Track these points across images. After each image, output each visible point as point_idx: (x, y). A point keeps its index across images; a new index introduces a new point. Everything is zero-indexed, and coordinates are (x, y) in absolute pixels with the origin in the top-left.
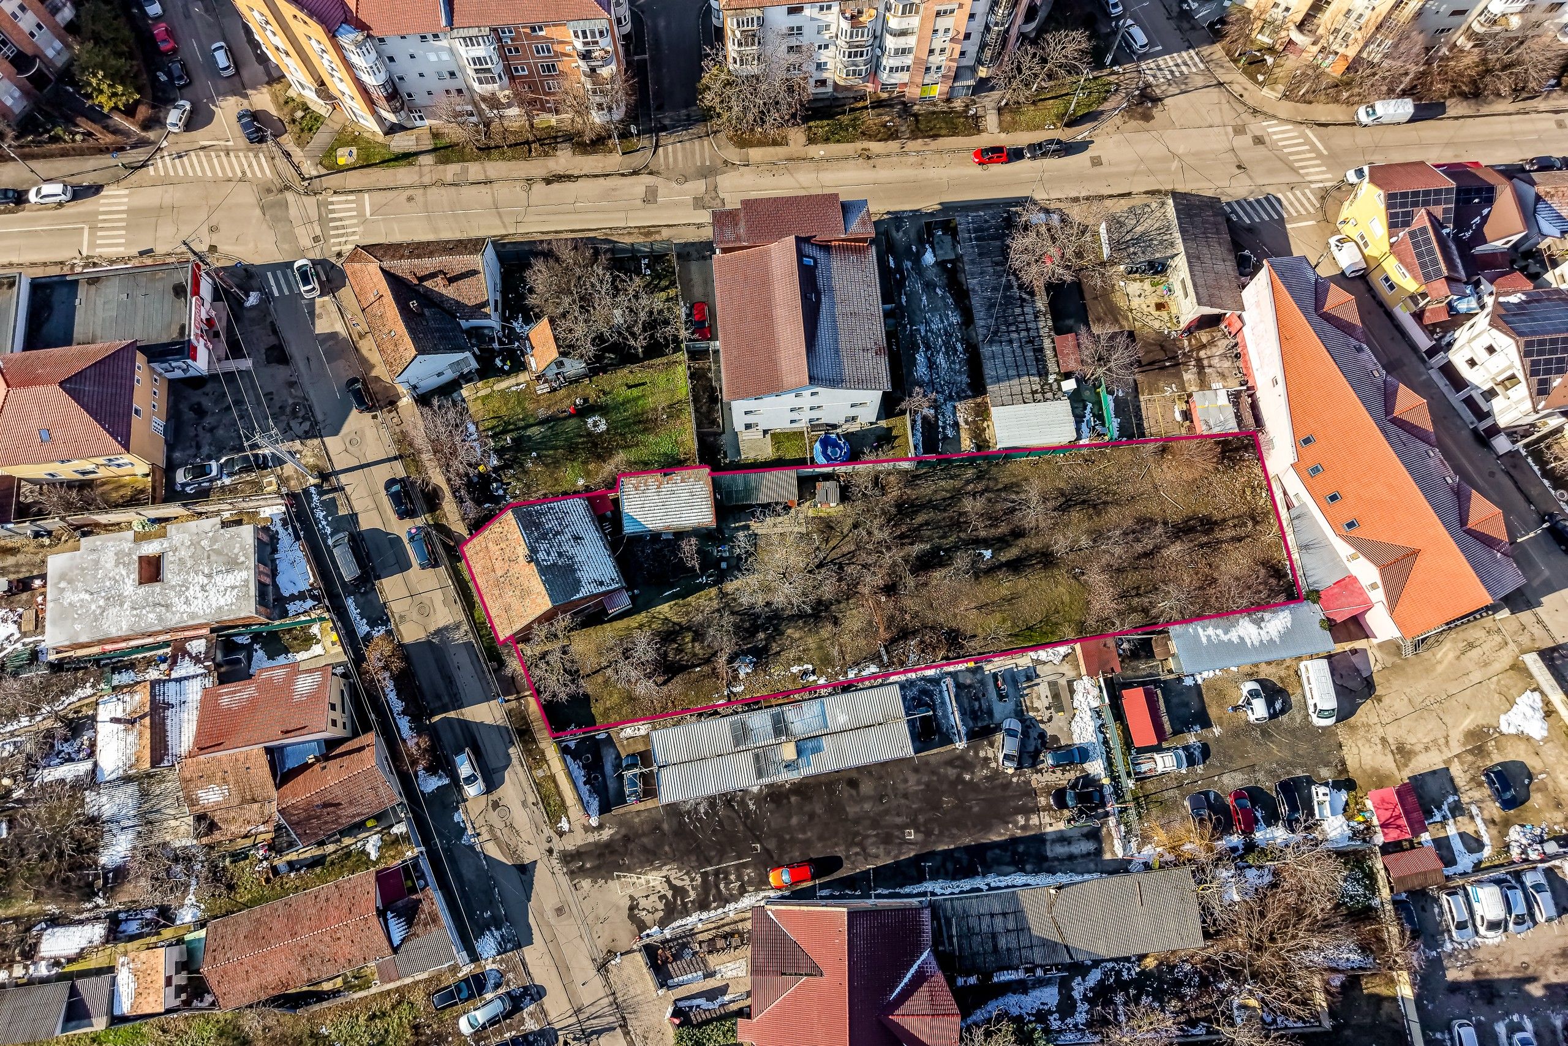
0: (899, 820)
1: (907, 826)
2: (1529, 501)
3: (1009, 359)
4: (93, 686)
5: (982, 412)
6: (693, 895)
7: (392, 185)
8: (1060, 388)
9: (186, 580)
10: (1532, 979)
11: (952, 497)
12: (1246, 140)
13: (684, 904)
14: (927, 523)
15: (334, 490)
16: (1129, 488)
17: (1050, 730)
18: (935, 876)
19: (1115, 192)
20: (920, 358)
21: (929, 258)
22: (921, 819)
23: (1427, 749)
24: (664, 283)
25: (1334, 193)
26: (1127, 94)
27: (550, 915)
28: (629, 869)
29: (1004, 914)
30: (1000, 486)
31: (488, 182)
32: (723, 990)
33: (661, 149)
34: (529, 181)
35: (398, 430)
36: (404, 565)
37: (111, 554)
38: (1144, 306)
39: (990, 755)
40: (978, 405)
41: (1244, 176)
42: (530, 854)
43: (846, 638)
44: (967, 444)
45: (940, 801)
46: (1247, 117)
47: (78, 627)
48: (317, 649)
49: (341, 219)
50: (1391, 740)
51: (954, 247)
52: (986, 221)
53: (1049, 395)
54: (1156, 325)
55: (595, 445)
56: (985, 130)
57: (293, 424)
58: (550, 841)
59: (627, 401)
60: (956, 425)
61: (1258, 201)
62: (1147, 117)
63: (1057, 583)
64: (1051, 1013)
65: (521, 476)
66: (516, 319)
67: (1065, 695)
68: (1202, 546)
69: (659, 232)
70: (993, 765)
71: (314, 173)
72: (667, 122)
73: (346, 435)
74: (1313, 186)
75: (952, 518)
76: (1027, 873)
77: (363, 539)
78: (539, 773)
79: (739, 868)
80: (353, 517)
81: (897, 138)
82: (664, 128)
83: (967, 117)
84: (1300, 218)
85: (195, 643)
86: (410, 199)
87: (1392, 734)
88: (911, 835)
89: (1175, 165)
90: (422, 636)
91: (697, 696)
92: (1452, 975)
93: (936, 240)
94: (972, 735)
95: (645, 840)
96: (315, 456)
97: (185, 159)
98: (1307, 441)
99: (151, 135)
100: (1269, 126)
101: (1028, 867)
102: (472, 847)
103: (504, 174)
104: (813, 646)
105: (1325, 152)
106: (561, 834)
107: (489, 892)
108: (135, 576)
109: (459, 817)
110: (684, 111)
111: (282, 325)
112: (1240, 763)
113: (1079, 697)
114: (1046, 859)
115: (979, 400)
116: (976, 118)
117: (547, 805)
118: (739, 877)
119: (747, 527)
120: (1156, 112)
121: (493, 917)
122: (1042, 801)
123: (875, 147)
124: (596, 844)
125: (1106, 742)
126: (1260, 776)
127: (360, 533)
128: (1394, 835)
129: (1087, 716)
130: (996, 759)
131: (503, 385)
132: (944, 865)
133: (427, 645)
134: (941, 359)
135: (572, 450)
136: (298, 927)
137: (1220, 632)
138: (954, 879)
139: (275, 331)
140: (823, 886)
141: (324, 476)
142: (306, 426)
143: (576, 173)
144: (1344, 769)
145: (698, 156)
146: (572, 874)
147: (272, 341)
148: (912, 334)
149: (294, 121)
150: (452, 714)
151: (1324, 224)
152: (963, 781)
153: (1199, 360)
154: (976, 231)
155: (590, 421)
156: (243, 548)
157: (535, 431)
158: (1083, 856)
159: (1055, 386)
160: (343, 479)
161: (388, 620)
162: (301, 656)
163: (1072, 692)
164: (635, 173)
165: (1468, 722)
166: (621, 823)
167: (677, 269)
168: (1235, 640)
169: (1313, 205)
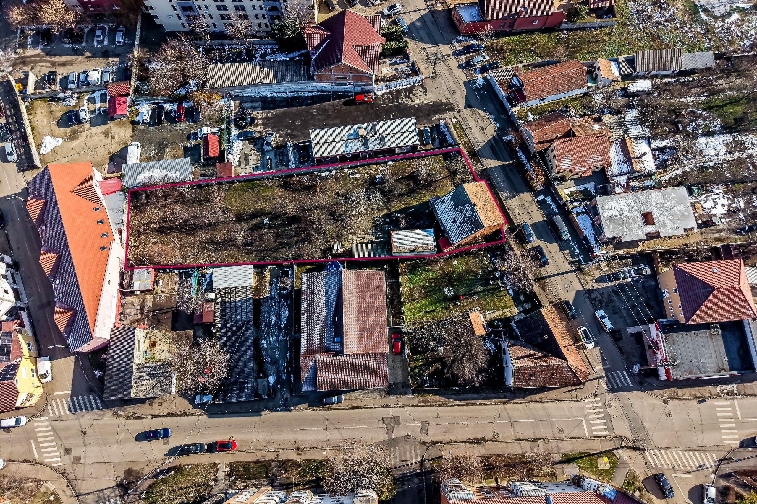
0: (319, 117)
1: (316, 115)
2: (7, 235)
3: (239, 311)
4: (661, 181)
5: (257, 290)
6: (402, 95)
7: (574, 441)
8: (216, 295)
9: (631, 213)
10: (87, 57)
11: (278, 248)
12: (75, 453)
13: (405, 92)
14: (292, 237)
15: (573, 263)
16: (194, 249)
17: (252, 147)
18: (307, 98)
19: (161, 419)
20: (284, 321)
21: (272, 380)
22: (310, 117)
23: (96, 134)
24: (416, 371)
25: (37, 413)
26: (136, 490)
27: (457, 90)
28: (427, 105)
29: (282, 76)
30: (254, 253)
31: (519, 440)
32: (391, 65)
33: (419, 459)
34: (495, 440)
35: (547, 292)
36: (534, 225)
37: (668, 226)
38: (162, 345)
39: (278, 139)
40: (258, 294)
41: (84, 427)
42: (467, 111)
43: (334, 188)
44: (267, 274)
45: (301, 123)
46: (70, 470)
47: (673, 195)
48: (567, 191)
49: (599, 418)
50: (110, 138)
51: (257, 386)
52: (237, 394)
53: (222, 291)
54: (159, 334)
55: (449, 280)
56: (227, 465)
57: (600, 297)
58: (460, 116)
59: (434, 303)
60: (271, 284)
61: (81, 409)
62: (128, 472)
63: (237, 207)
64: (270, 54)
65: (484, 266)
66: (494, 351)
67: (243, 160)
68: (167, 221)
69: (420, 402)
70: (278, 135)
71: (620, 451)
72: (416, 480)
73: (572, 290)
74: (47, 418)
75: (280, 239)
76: (271, 97)
77: (555, 239)
78: (465, 140)
79: (384, 103)
80: (561, 249)
81: (279, 462)
82: (417, 475)
83: (237, 475)
84: (61, 397)
85: (621, 191)
86: (562, 431)
87: (109, 140)
88: (315, 112)
89: (121, 437)
90: (522, 195)
91: (400, 167)
92: (117, 59)
93: (266, 391)
94: (285, 146)
95: (421, 114)
96: (586, 280)
97: (698, 465)
98: (104, 248)
99: (723, 483)
100: (58, 462)
101: (270, 99)
102: (490, 114)
103: (509, 445)
104: (349, 185)
105: (32, 441)
106: (455, 118)
107: (482, 99)
108: (655, 216)
109: (497, 125)
110: (406, 487)
111: (617, 353)
112: (175, 133)
113: (237, 159)
114: (262, 102)
115: (258, 297)
116: (231, 475)
117: (462, 127)
118: (384, 100)
119: (376, 238)
120: (122, 475)
121: (480, 91)
122: (260, 121)
123: (293, 456)
124: (441, 114)
125: (229, 142)
126: (169, 127)
127: (557, 241)
128: (123, 99)
129: (235, 151)
130: (276, 137)
131: (497, 314)
132: (303, 101)
133: (519, 191)
134: (274, 319)
135: (460, 277)
136: (553, 81)
137: (170, 175)
138: (300, 97)
139: (620, 349)
140: (352, 96)
141: (579, 269)
142: (593, 296)
143: (468, 445)
144: (133, 128)
145: (398, 454)
146: (450, 104)
147: (620, 344)
148: (287, 334)
149: (640, 490)
150: (504, 163)
151: (50, 393)
152: (291, 130)
153: (142, 313)
154: (244, 388)
155: (452, 293)
156: (608, 226)
157: (480, 289)
158: (248, 102)
159: (218, 296)
160: (570, 268)
161: (538, 202)
162: (574, 189)
163: (239, 161)
164: (434, 444)
165: (75, 143)
166: (431, 121)
167: (409, 378)
168: (164, 171)
169: (51, 405)
